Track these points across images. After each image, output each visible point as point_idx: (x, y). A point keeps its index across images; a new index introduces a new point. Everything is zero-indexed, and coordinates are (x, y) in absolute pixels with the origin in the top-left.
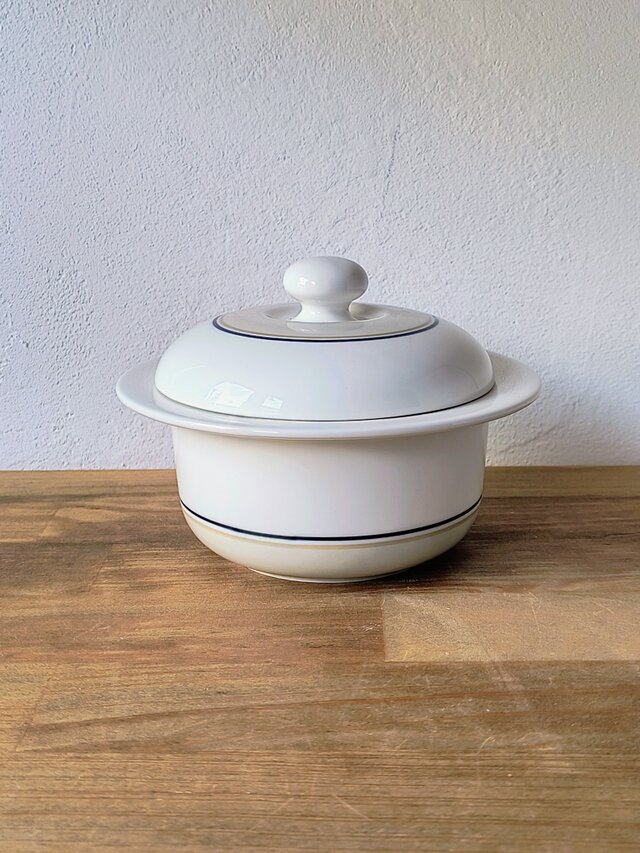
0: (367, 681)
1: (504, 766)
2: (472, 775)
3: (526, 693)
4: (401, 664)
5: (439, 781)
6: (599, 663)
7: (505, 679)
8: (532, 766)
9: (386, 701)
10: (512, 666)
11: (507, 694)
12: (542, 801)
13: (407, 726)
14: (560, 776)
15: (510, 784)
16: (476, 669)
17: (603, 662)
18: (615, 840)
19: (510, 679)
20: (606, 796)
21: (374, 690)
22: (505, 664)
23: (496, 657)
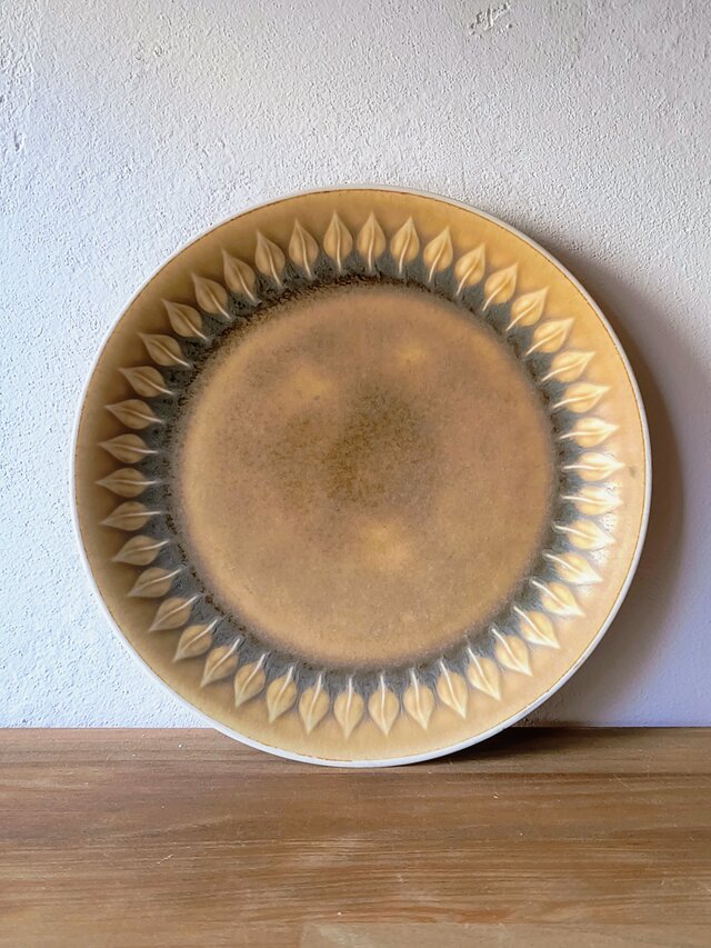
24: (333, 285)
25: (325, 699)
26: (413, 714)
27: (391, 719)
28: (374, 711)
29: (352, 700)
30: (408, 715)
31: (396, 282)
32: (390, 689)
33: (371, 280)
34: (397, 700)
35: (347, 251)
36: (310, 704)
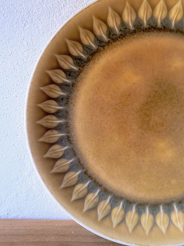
24: (142, 32)
25: (136, 216)
26: (175, 224)
27: (166, 226)
28: (158, 222)
29: (149, 217)
30: (173, 224)
31: (171, 31)
32: (165, 212)
33: (160, 30)
34: (168, 217)
35: (149, 16)
36: (130, 219)
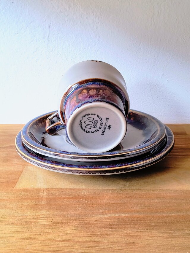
0: (5, 194)
1: (28, 221)
2: (17, 224)
3: (47, 198)
4: (18, 189)
5: (7, 226)
6: (73, 189)
7: (44, 194)
8: (35, 221)
9: (7, 200)
10: (48, 190)
11: (42, 199)
12: (31, 232)
13: (8, 208)
14: (40, 225)
15: (26, 227)
16: (38, 191)
17: (75, 189)
18: (43, 245)
19: (45, 194)
20: (50, 231)
21: (6, 197)
22: (47, 189)
23: (46, 187)
